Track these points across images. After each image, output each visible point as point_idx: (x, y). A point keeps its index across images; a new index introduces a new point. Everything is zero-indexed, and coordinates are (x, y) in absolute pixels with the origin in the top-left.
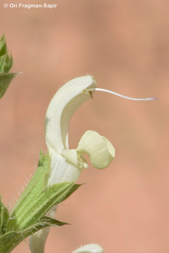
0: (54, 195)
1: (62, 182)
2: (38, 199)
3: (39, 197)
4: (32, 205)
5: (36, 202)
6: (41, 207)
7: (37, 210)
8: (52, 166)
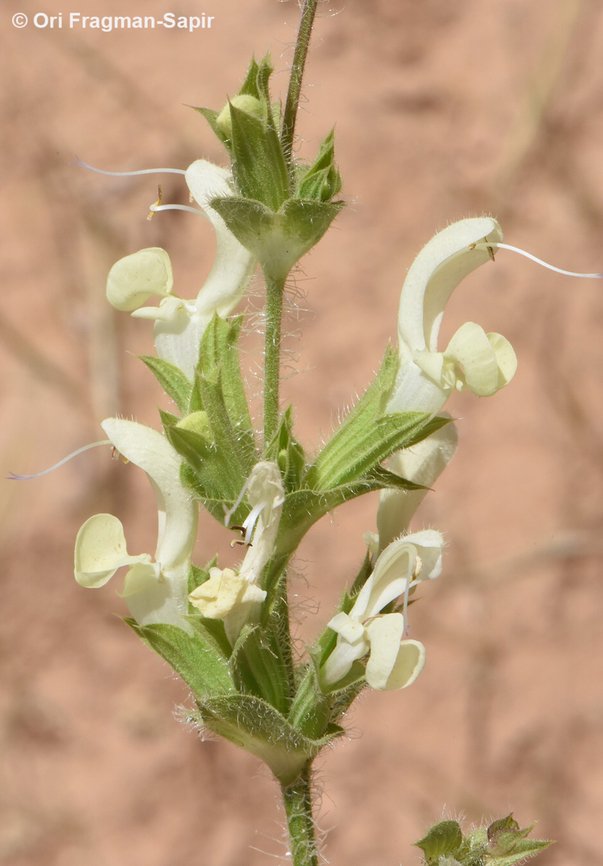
0: (395, 432)
1: (410, 409)
2: (367, 435)
3: (367, 431)
4: (354, 444)
5: (361, 439)
6: (369, 450)
7: (362, 456)
8: (398, 378)
